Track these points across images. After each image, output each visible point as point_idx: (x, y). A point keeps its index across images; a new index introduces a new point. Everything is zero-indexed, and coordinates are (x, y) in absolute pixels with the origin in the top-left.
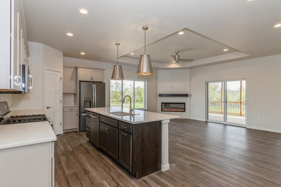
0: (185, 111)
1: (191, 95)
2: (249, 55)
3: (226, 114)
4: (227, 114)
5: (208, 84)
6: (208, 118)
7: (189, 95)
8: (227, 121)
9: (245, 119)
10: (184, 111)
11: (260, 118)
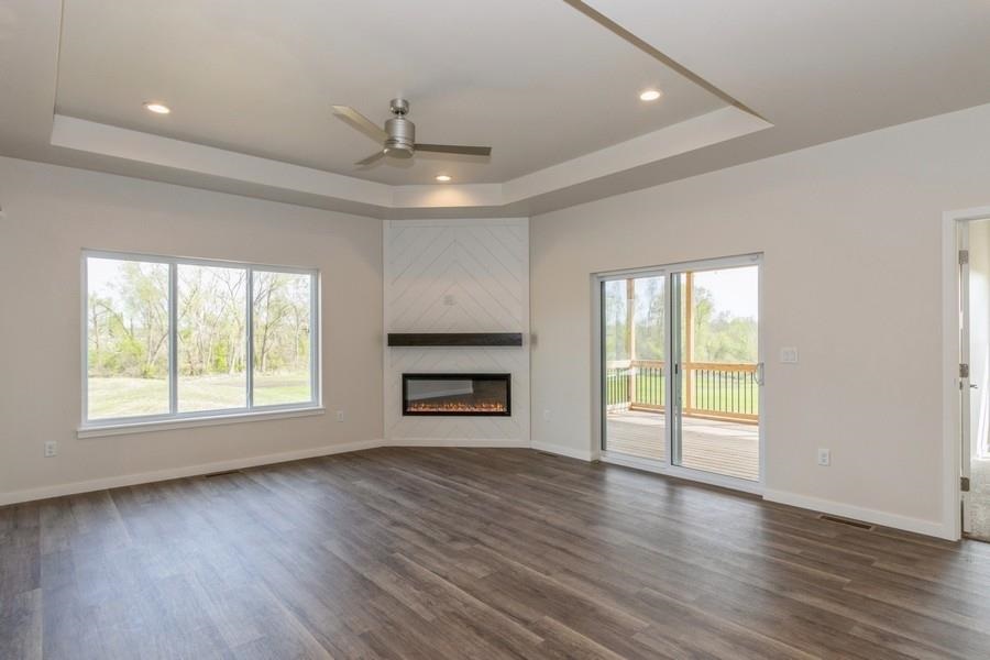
0: (508, 413)
1: (534, 339)
2: (771, 125)
3: (675, 412)
4: (680, 416)
5: (602, 284)
6: (603, 448)
7: (526, 339)
8: (684, 463)
9: (757, 439)
10: (505, 410)
11: (826, 451)
